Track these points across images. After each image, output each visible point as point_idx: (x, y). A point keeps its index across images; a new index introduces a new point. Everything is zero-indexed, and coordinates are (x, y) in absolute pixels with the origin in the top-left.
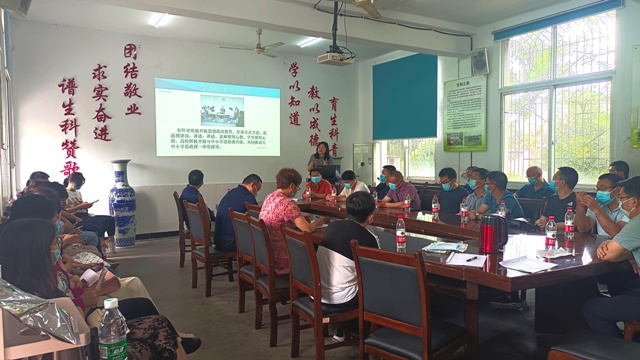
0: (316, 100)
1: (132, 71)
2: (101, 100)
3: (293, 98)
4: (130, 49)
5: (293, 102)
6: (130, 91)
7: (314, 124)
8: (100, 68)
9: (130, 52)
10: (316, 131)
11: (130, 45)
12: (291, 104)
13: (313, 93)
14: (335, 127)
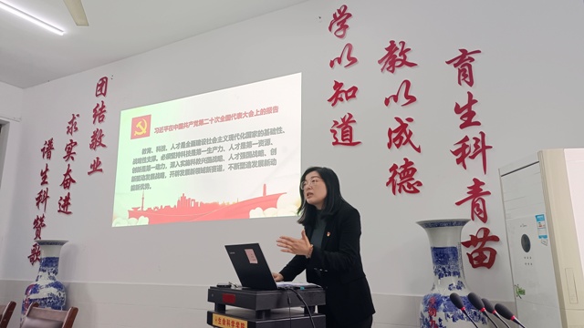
0: (403, 73)
1: (99, 114)
2: (70, 161)
3: (338, 86)
4: (103, 85)
5: (341, 93)
6: (97, 140)
7: (400, 135)
8: (74, 118)
9: (101, 90)
10: (406, 152)
11: (102, 79)
12: (335, 99)
13: (395, 57)
14: (472, 132)
